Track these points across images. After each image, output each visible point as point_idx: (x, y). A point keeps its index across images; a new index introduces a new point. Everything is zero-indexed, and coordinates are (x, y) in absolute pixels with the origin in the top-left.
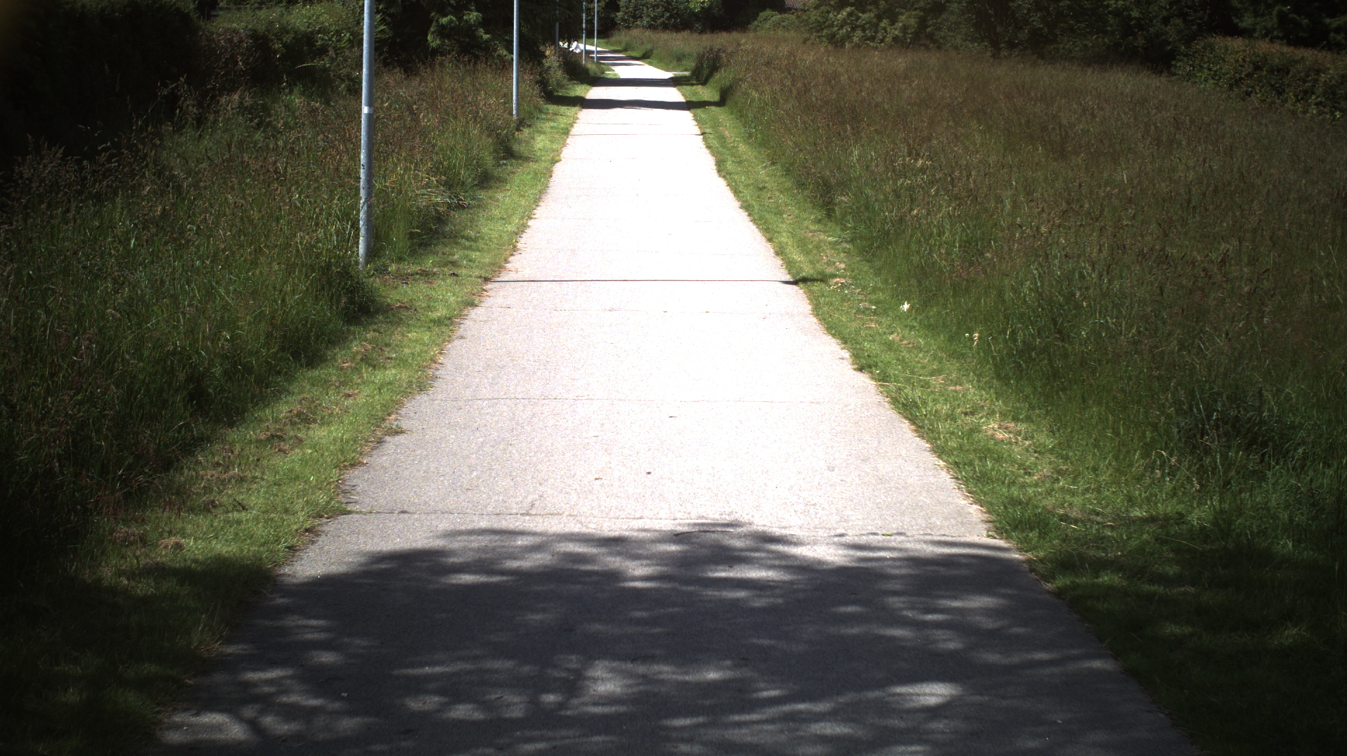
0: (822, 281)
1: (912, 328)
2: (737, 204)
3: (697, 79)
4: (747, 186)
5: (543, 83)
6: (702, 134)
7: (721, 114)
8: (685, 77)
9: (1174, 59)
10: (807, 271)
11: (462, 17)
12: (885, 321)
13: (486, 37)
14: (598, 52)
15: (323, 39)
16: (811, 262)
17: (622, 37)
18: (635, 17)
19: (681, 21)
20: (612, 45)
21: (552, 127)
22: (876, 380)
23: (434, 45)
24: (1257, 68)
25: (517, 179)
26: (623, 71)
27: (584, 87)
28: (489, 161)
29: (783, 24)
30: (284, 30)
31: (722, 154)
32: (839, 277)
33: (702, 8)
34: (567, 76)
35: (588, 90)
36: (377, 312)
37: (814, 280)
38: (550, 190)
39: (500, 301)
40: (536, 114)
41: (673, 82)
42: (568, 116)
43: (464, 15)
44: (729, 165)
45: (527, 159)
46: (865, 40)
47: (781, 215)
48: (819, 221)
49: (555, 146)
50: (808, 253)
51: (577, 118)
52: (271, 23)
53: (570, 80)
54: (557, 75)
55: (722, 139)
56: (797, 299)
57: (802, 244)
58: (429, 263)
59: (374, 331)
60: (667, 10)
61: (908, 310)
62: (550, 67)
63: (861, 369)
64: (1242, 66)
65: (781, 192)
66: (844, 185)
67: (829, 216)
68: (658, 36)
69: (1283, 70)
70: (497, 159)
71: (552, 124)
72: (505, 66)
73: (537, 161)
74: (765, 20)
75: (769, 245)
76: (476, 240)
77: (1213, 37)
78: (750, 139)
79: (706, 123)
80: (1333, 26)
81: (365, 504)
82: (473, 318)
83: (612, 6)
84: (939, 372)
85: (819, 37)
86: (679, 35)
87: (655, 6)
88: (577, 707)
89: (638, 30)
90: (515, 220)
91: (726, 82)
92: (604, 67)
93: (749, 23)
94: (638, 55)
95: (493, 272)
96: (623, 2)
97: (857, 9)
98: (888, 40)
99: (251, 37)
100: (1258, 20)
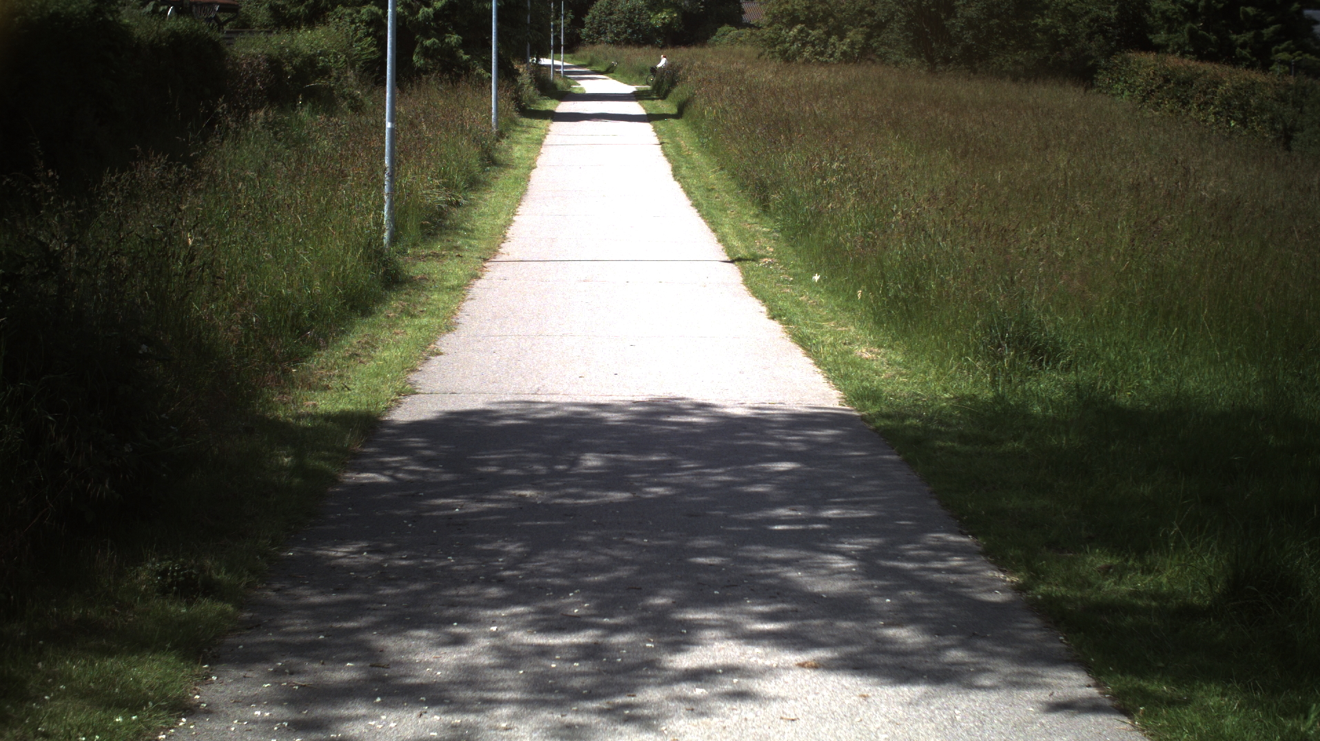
0: (753, 260)
1: (818, 292)
2: (689, 203)
3: (658, 94)
4: (698, 188)
5: (517, 100)
6: (661, 144)
7: (678, 126)
8: (646, 91)
9: (1096, 73)
10: (743, 253)
11: (444, 39)
12: (798, 288)
13: (466, 57)
14: (565, 67)
15: (323, 61)
16: (746, 247)
17: (586, 52)
18: (599, 33)
19: (642, 37)
20: (577, 60)
21: (527, 138)
22: (783, 324)
23: (418, 64)
24: (1167, 81)
25: (500, 183)
26: (590, 85)
27: (554, 102)
28: (476, 168)
29: (740, 39)
30: (294, 54)
31: (677, 161)
32: (768, 257)
33: (664, 24)
34: (538, 92)
35: (557, 105)
36: (403, 282)
37: (746, 260)
38: (529, 192)
39: (498, 274)
40: (513, 127)
41: (635, 97)
42: (540, 129)
43: (445, 38)
44: (684, 171)
45: (508, 166)
46: (816, 54)
47: (726, 211)
48: (757, 216)
49: (531, 155)
50: (743, 240)
51: (549, 131)
52: (282, 48)
53: (541, 95)
54: (530, 91)
55: (678, 148)
56: (733, 273)
57: (741, 234)
58: (437, 248)
59: (406, 294)
60: (629, 26)
61: (819, 280)
62: (523, 84)
63: (773, 318)
64: (1152, 79)
65: (727, 193)
66: (776, 185)
67: (765, 211)
68: (620, 51)
69: (1187, 83)
70: (483, 167)
71: (527, 136)
72: (484, 83)
73: (516, 168)
74: (724, 35)
75: (713, 235)
76: (472, 231)
77: (1130, 52)
78: (703, 148)
79: (664, 134)
80: (1240, 41)
81: (427, 389)
82: (479, 286)
83: (577, 22)
84: (832, 319)
85: (772, 52)
86: (641, 49)
87: (618, 23)
88: (576, 470)
89: (603, 45)
90: (503, 216)
91: (684, 98)
92: (571, 81)
93: (708, 38)
94: (602, 70)
95: (489, 254)
96: (587, 19)
97: (806, 26)
98: (837, 54)
99: (267, 61)
100: (1171, 36)
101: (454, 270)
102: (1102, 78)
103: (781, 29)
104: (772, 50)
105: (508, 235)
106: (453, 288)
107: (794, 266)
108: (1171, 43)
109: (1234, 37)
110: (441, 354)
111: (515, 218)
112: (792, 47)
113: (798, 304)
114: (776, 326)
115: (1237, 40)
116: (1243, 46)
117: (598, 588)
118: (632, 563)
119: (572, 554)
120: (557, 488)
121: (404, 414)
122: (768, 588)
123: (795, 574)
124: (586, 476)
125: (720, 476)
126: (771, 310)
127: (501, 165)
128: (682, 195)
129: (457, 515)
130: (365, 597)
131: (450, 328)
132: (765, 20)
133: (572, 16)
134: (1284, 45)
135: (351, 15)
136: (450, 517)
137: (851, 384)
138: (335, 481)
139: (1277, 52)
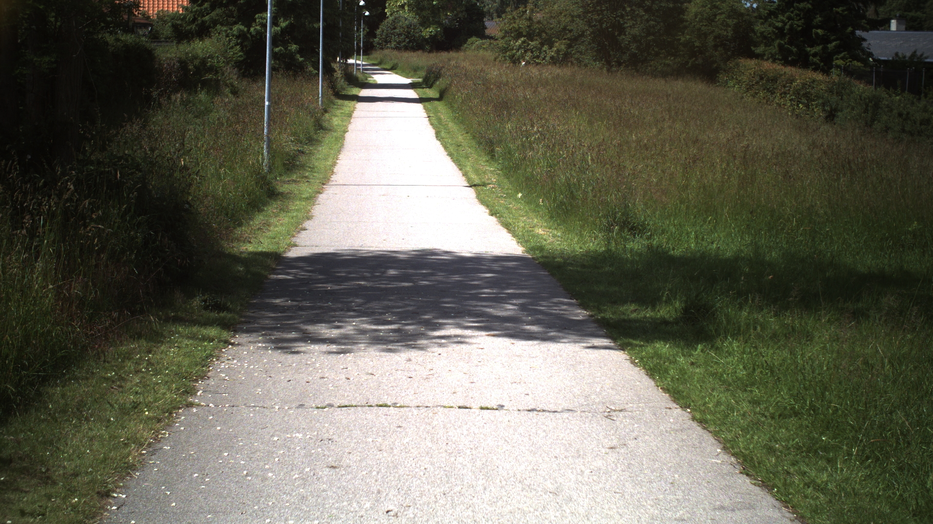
0: (483, 186)
1: (520, 202)
3: (427, 84)
4: (451, 144)
5: (333, 87)
6: (428, 117)
7: (440, 106)
8: (419, 83)
9: (718, 73)
10: (477, 181)
11: (287, 48)
12: (508, 200)
13: (301, 59)
14: (363, 65)
15: (211, 62)
16: (480, 179)
17: (377, 55)
18: (386, 42)
19: (415, 44)
20: (372, 61)
21: (342, 113)
22: (497, 218)
24: (762, 78)
25: (327, 140)
26: (380, 78)
27: (357, 89)
28: (312, 129)
29: (483, 46)
30: (195, 57)
31: (439, 128)
32: (492, 184)
33: (431, 36)
34: (347, 83)
35: (360, 91)
36: (277, 195)
37: (479, 185)
38: (345, 146)
39: (331, 191)
40: (332, 106)
41: (411, 86)
42: (349, 107)
43: (288, 46)
44: (443, 134)
45: (330, 130)
47: (468, 158)
48: (488, 161)
49: (344, 124)
50: (478, 175)
51: (356, 108)
52: (187, 53)
53: (348, 85)
54: (341, 83)
55: (439, 120)
56: (471, 192)
57: (477, 171)
59: (280, 201)
60: (407, 37)
61: (521, 196)
62: (337, 78)
64: (753, 77)
65: (470, 147)
66: (500, 142)
67: (492, 158)
68: (401, 54)
69: (774, 80)
70: (316, 130)
71: (341, 111)
73: (335, 132)
74: (472, 43)
75: (460, 172)
76: (313, 168)
77: (740, 59)
78: (455, 119)
79: (431, 111)
80: (812, 52)
81: (303, 244)
82: (322, 197)
83: (371, 34)
84: (525, 216)
85: (504, 57)
86: (415, 53)
87: (400, 35)
88: (384, 275)
89: (389, 50)
90: (330, 160)
91: (443, 86)
92: (367, 75)
93: (461, 46)
94: (388, 67)
95: (325, 181)
96: (378, 32)
97: (528, 39)
98: (547, 58)
99: (179, 62)
100: (767, 48)
101: (305, 189)
102: (722, 77)
103: (510, 41)
104: (505, 55)
105: (335, 171)
106: (307, 199)
107: (507, 189)
108: (766, 53)
109: (809, 49)
110: (306, 230)
111: (338, 161)
112: (518, 53)
113: (507, 208)
114: (493, 219)
115: (810, 51)
116: (815, 55)
117: (399, 313)
118: (414, 306)
119: (386, 303)
120: (376, 281)
121: (293, 253)
122: (476, 314)
123: (488, 310)
124: (390, 277)
125: (457, 278)
126: (491, 211)
127: (326, 130)
128: (442, 149)
129: (329, 290)
130: (294, 314)
131: (309, 218)
132: (499, 34)
133: (368, 30)
134: (842, 55)
135: (226, 31)
136: (326, 291)
137: (530, 244)
138: (266, 278)
139: (837, 59)
